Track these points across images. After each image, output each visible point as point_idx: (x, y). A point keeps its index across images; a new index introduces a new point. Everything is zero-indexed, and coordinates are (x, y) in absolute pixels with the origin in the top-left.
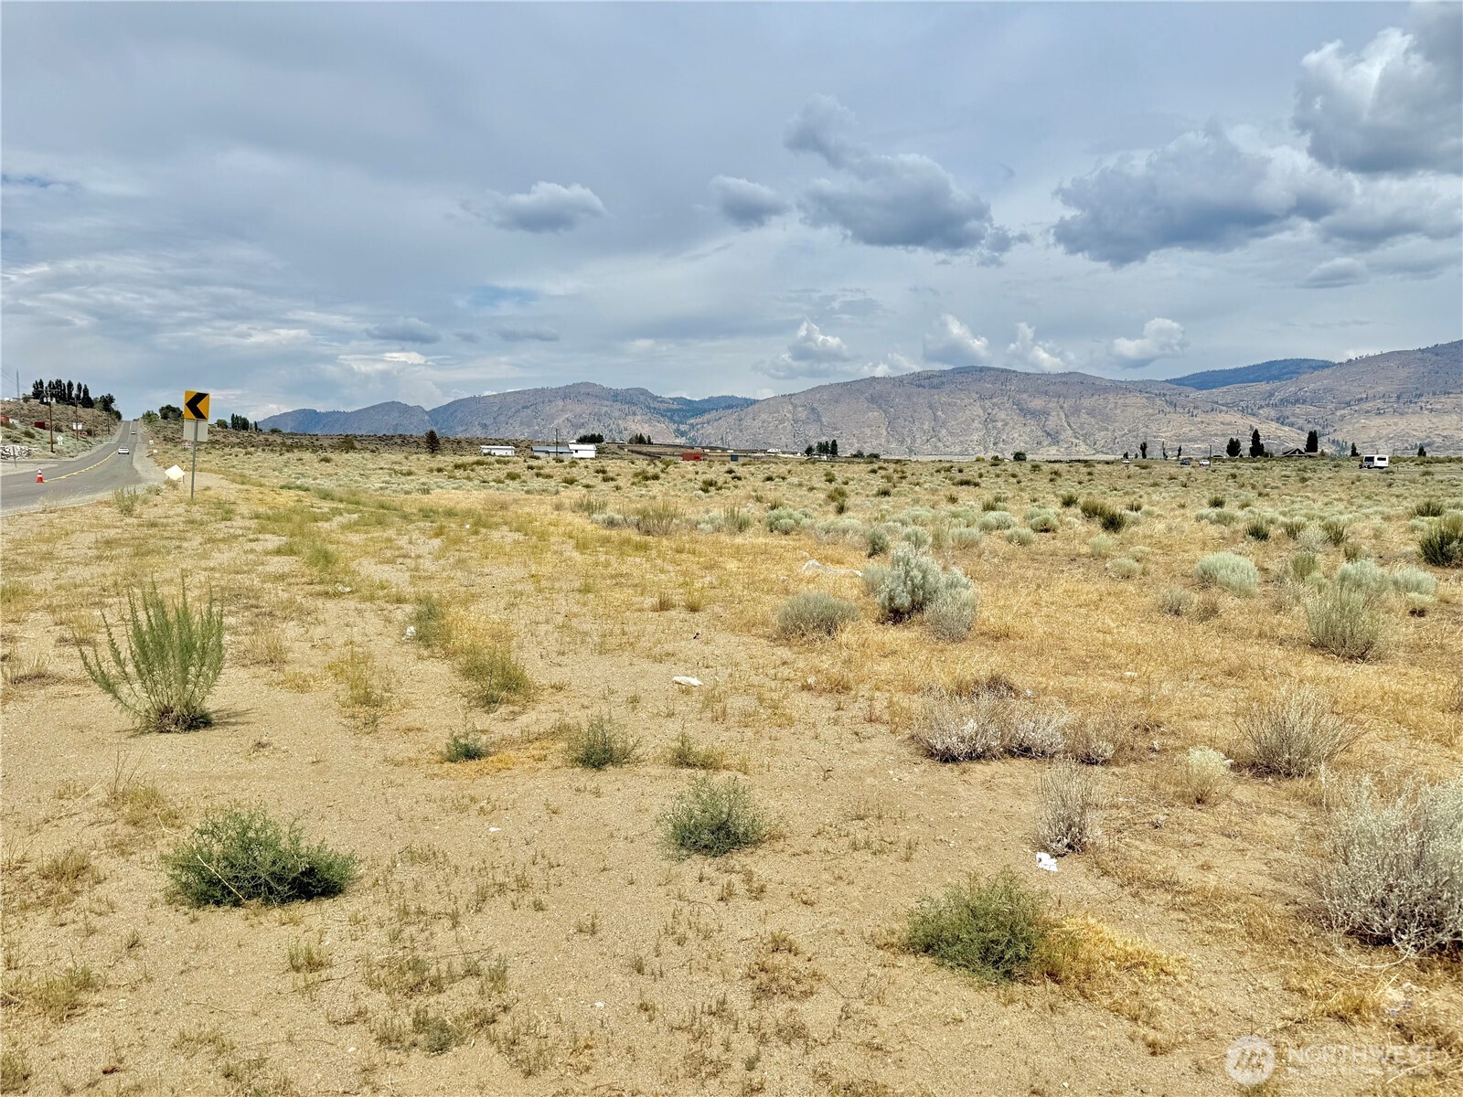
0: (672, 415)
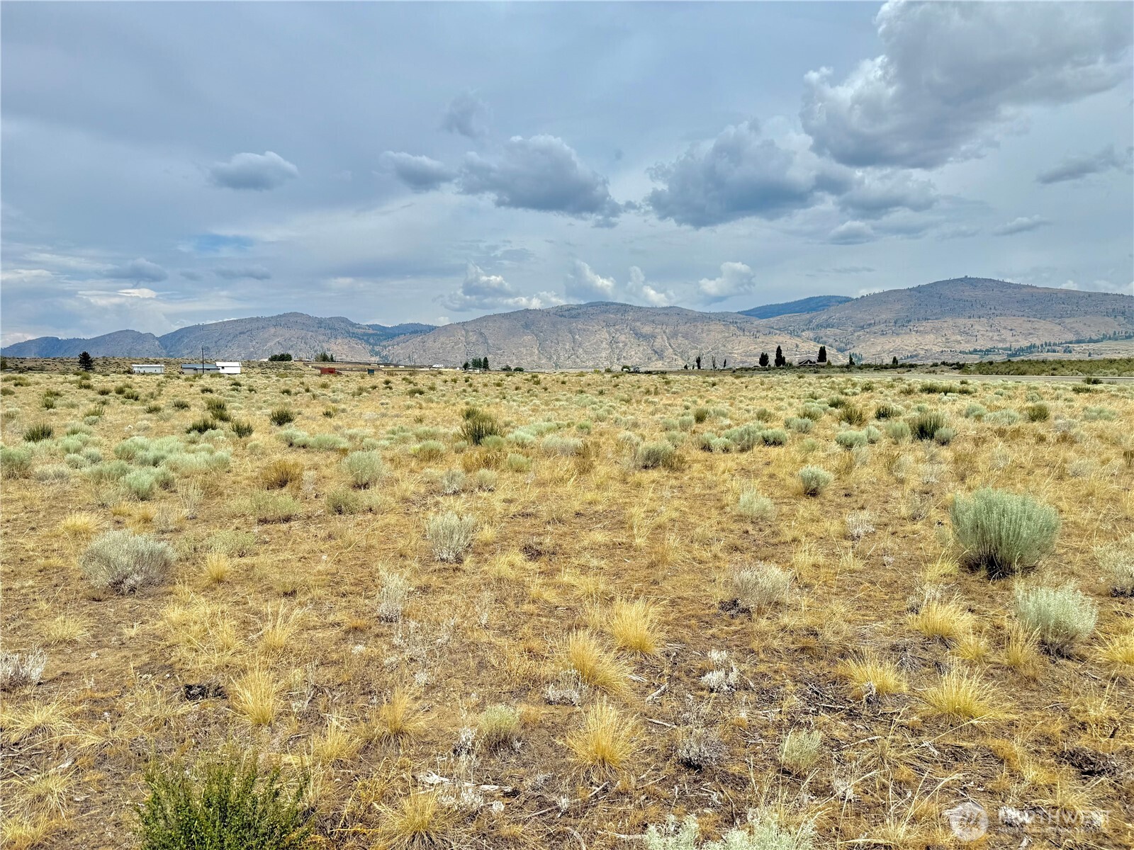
0: (368, 339)
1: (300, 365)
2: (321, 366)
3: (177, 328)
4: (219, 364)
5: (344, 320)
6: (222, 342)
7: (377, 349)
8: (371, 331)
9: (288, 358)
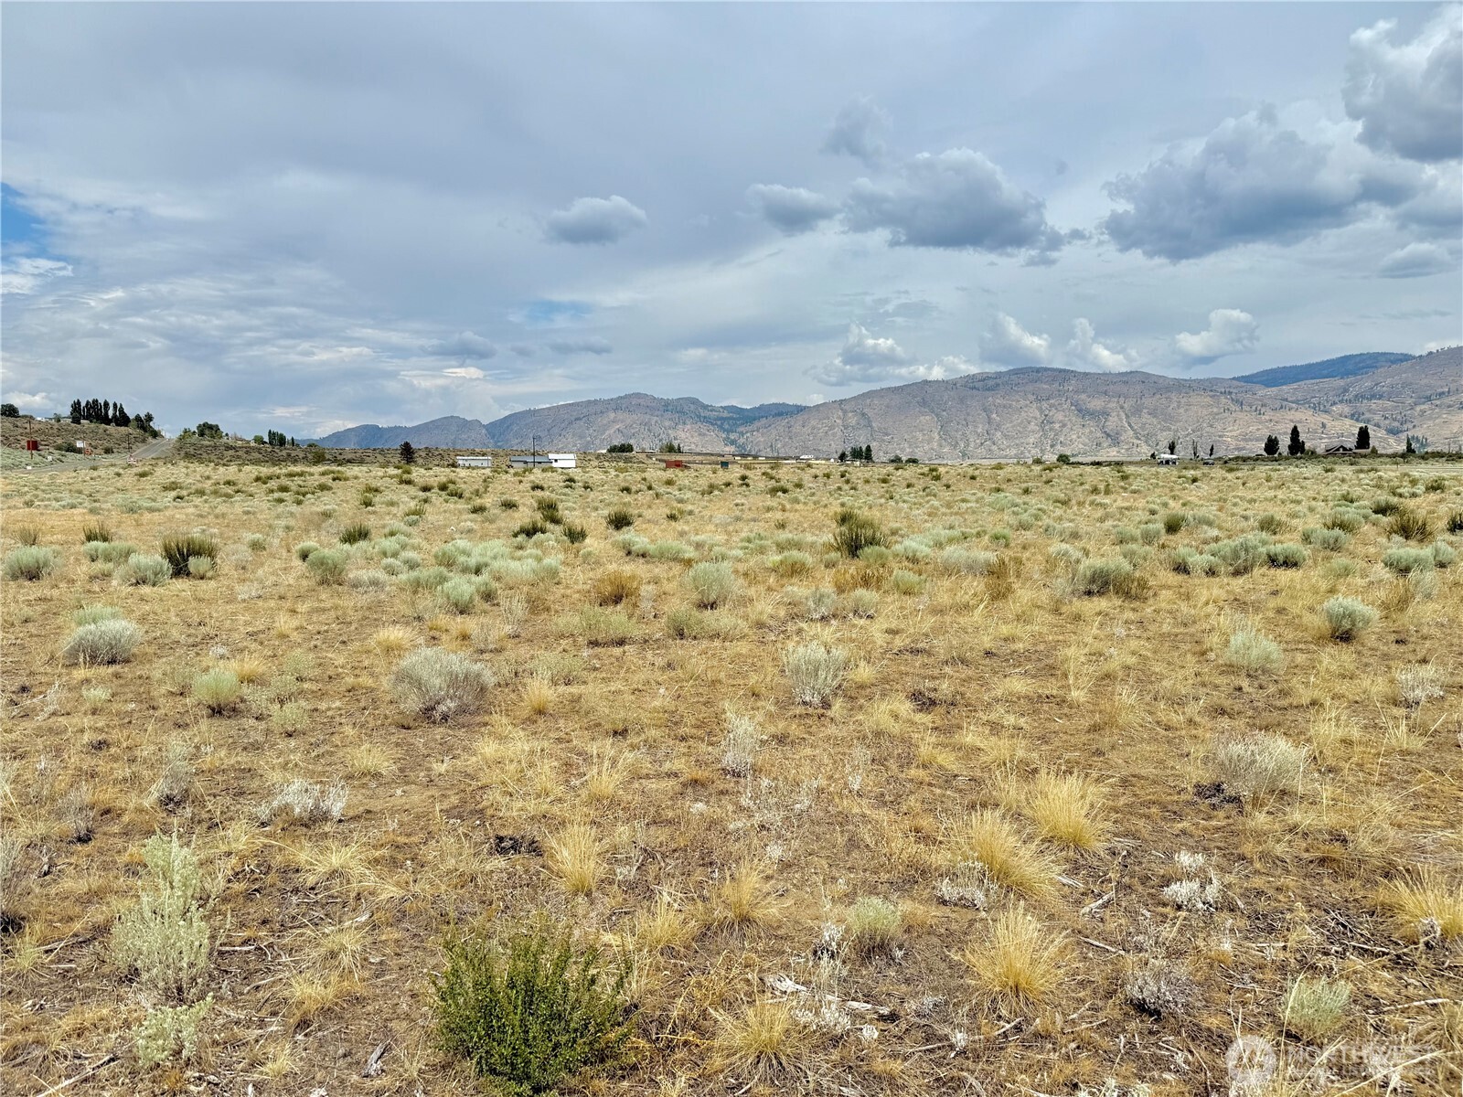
0: (722, 424)
1: (642, 457)
2: (665, 458)
3: (507, 413)
4: (551, 456)
5: (694, 401)
6: (556, 430)
7: (732, 436)
8: (726, 414)
9: (628, 448)
